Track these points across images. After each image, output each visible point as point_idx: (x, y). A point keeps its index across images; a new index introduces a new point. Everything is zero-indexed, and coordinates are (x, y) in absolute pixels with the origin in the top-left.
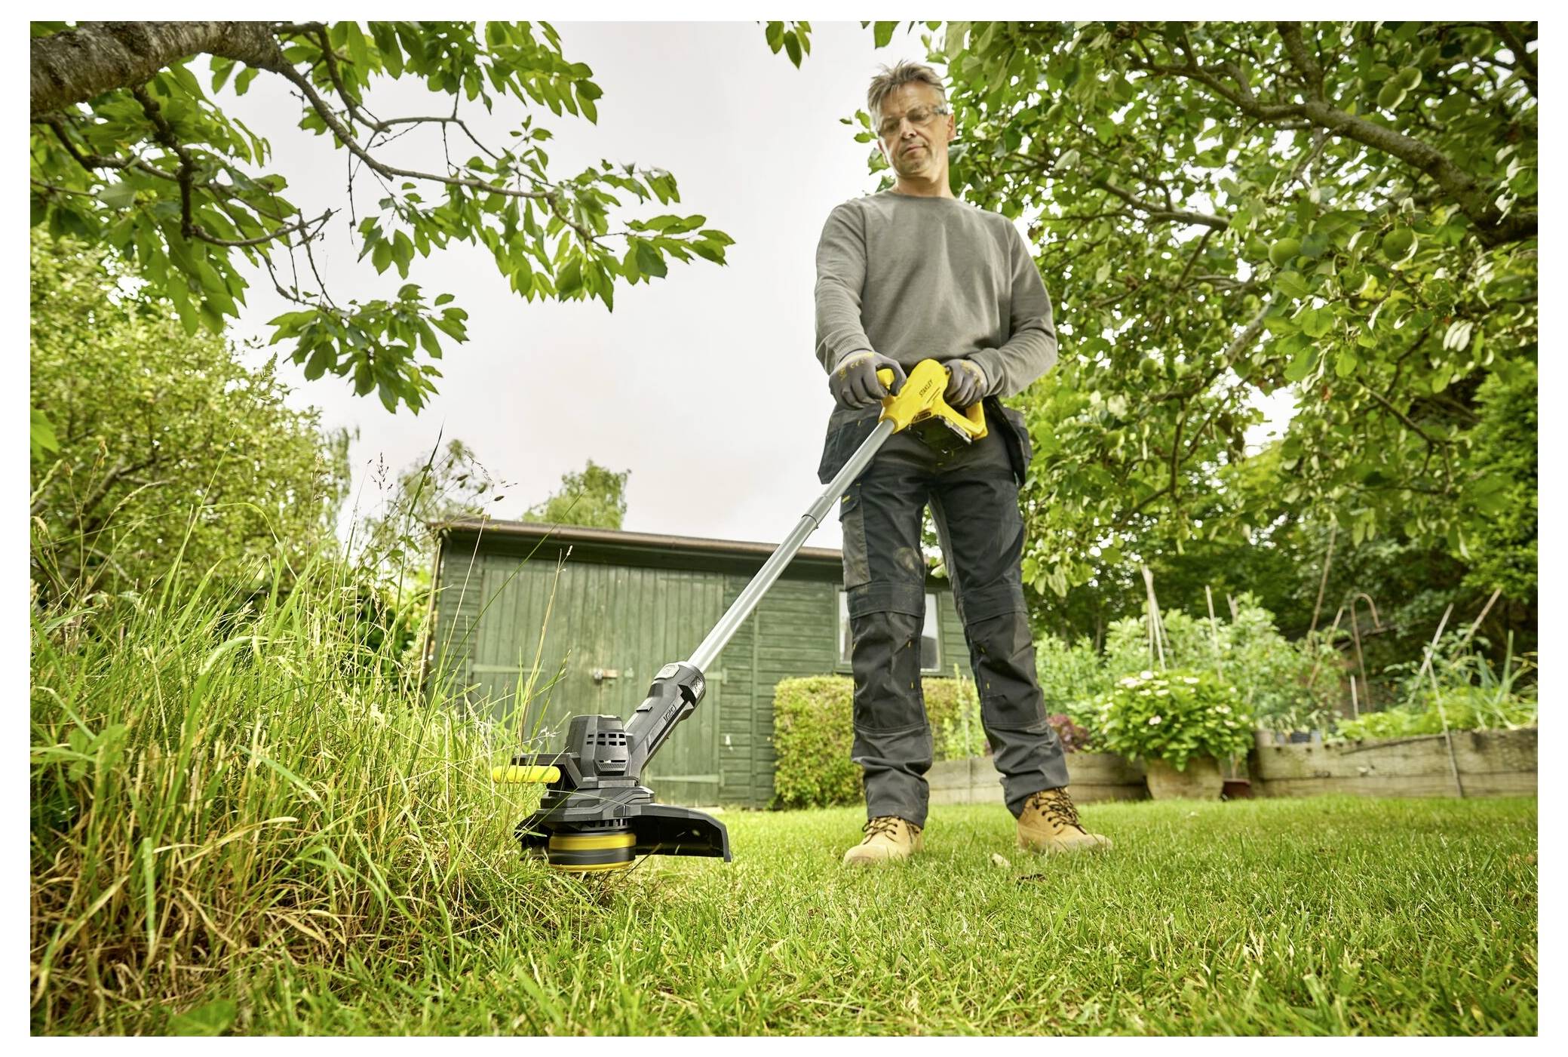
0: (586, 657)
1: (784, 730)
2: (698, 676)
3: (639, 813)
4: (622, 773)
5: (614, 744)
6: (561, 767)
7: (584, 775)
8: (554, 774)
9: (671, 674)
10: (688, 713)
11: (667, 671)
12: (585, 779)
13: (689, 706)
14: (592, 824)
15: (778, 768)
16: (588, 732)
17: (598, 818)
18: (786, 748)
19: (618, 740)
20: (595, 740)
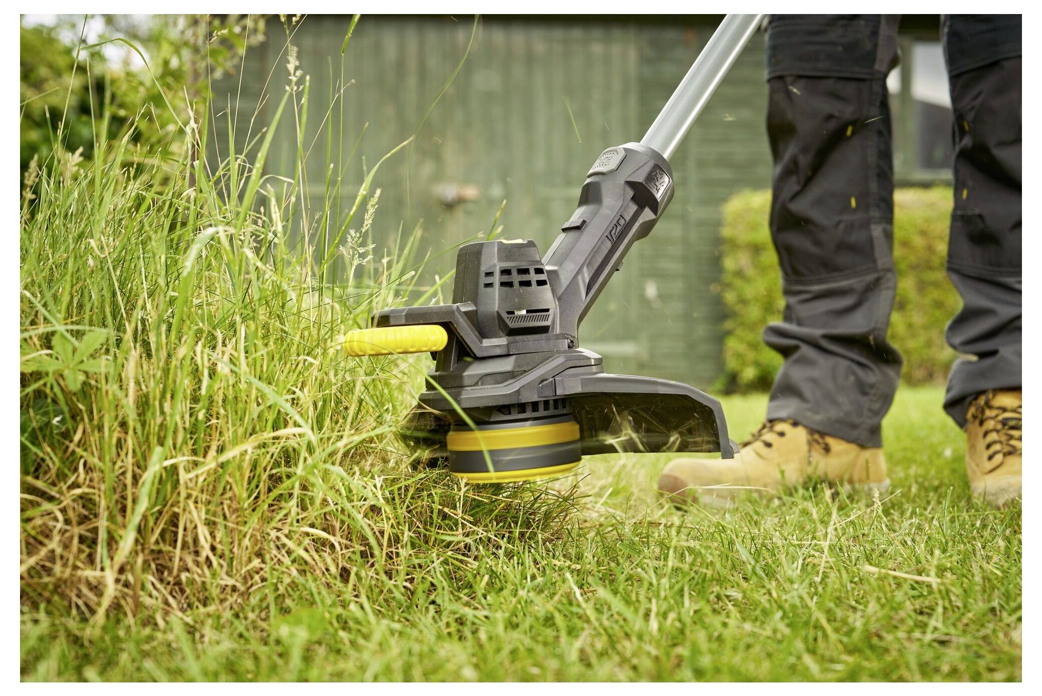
0: (428, 168)
1: (739, 274)
2: (659, 167)
3: (579, 389)
4: (545, 330)
5: (528, 284)
6: (447, 326)
7: (483, 335)
8: (437, 337)
9: (612, 165)
10: (647, 228)
11: (605, 162)
12: (486, 343)
13: (647, 215)
14: (504, 409)
15: (729, 333)
16: (484, 268)
17: (513, 401)
18: (743, 301)
19: (534, 277)
20: (497, 279)
